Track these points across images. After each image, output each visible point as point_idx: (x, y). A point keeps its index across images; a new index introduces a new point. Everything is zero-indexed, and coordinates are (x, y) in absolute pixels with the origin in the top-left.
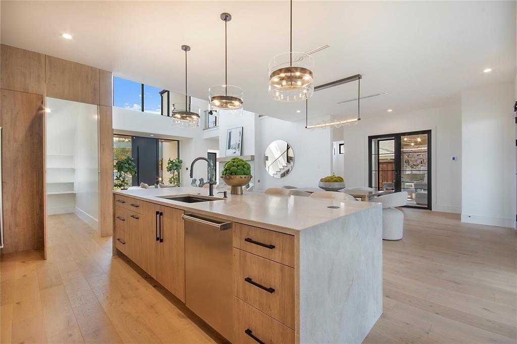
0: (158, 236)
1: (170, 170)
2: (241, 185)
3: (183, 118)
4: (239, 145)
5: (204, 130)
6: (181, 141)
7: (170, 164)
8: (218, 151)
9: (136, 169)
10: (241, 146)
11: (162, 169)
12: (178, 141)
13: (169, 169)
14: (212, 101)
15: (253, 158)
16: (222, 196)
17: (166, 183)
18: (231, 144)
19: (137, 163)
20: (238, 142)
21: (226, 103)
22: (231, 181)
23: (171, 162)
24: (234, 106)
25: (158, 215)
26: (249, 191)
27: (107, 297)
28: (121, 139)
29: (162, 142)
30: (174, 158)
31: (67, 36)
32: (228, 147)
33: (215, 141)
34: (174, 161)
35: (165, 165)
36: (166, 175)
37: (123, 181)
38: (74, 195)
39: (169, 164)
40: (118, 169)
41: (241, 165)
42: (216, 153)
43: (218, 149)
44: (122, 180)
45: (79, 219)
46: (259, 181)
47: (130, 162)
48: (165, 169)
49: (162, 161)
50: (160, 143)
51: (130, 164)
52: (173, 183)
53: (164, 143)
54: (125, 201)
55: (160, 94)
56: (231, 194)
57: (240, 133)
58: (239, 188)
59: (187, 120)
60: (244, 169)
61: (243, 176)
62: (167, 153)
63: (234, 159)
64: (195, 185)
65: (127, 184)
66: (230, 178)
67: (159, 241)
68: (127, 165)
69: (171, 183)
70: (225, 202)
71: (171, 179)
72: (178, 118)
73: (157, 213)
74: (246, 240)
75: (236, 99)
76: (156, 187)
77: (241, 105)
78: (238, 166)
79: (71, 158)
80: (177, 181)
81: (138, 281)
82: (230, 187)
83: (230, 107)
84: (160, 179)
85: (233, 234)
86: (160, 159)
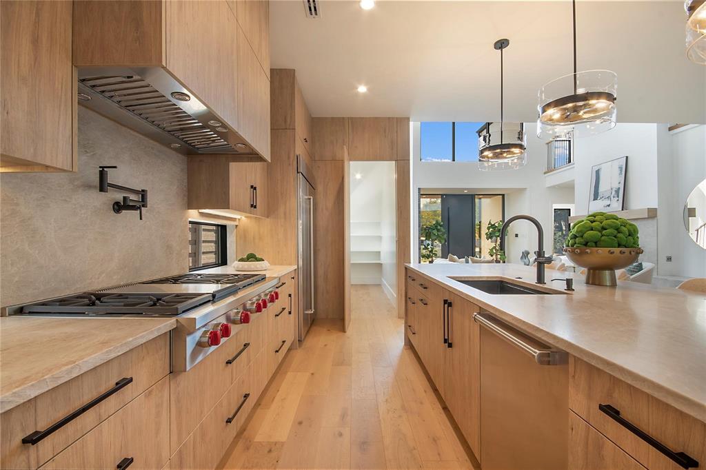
0: (446, 338)
1: (491, 238)
2: (611, 267)
3: (497, 156)
4: (617, 191)
5: (545, 173)
6: (508, 194)
7: (491, 229)
8: (574, 205)
9: (445, 236)
10: (624, 193)
11: (480, 237)
12: (503, 195)
13: (489, 236)
14: (543, 113)
15: (652, 214)
16: (562, 286)
17: (486, 255)
18: (601, 190)
19: (447, 229)
20: (616, 186)
21: (576, 109)
22: (585, 258)
23: (492, 225)
24: (595, 111)
25: (446, 305)
26: (635, 280)
27: (387, 400)
28: (433, 200)
29: (480, 199)
30: (496, 219)
31: (362, 89)
32: (592, 197)
33: (568, 189)
34: (497, 225)
35: (484, 231)
36: (486, 245)
37: (431, 251)
38: (380, 265)
39: (488, 228)
40: (426, 236)
41: (611, 226)
42: (570, 210)
43: (573, 202)
44: (430, 249)
45: (383, 292)
46: (669, 259)
47: (439, 227)
48: (484, 236)
49: (480, 225)
50: (477, 200)
51: (438, 230)
52: (494, 256)
53: (483, 200)
54: (415, 278)
55: (477, 134)
56: (587, 283)
57: (621, 168)
58: (607, 273)
59: (506, 158)
60: (620, 235)
61: (617, 250)
62: (487, 213)
63: (594, 216)
64: (526, 261)
65: (436, 255)
66: (582, 253)
67: (447, 344)
68: (435, 232)
69: (492, 256)
70: (570, 300)
71: (491, 250)
72: (488, 158)
73: (445, 302)
74: (601, 408)
75: (599, 95)
76: (467, 262)
77: (612, 105)
78: (604, 229)
79: (378, 224)
80: (501, 253)
81: (425, 392)
82: (585, 270)
83: (586, 116)
84: (477, 250)
85: (571, 380)
86: (477, 222)
